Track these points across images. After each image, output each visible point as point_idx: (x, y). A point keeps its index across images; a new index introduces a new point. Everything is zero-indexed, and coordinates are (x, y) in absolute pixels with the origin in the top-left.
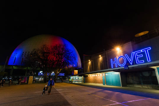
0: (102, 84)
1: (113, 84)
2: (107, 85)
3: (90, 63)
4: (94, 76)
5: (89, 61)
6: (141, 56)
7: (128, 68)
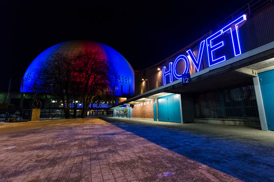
0: (153, 119)
1: (168, 119)
2: (159, 121)
3: (144, 83)
4: (142, 105)
5: (143, 80)
6: (220, 45)
7: (190, 80)
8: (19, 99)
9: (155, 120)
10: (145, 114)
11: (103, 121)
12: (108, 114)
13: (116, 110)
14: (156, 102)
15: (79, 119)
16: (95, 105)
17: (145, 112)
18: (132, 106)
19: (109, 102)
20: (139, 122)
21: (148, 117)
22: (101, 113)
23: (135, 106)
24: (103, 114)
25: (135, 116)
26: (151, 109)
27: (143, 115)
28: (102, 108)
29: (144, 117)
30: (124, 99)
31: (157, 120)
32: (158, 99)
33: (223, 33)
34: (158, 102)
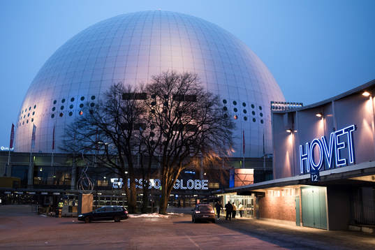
3: (290, 139)
4: (279, 195)
5: (289, 131)
6: (342, 145)
7: (319, 178)
9: (298, 224)
10: (283, 212)
14: (299, 194)
16: (178, 184)
17: (284, 210)
18: (262, 195)
20: (275, 227)
21: (288, 219)
23: (267, 195)
26: (292, 205)
27: (281, 215)
28: (195, 191)
29: (283, 219)
30: (247, 174)
31: (301, 224)
32: (301, 188)
33: (344, 133)
34: (301, 193)
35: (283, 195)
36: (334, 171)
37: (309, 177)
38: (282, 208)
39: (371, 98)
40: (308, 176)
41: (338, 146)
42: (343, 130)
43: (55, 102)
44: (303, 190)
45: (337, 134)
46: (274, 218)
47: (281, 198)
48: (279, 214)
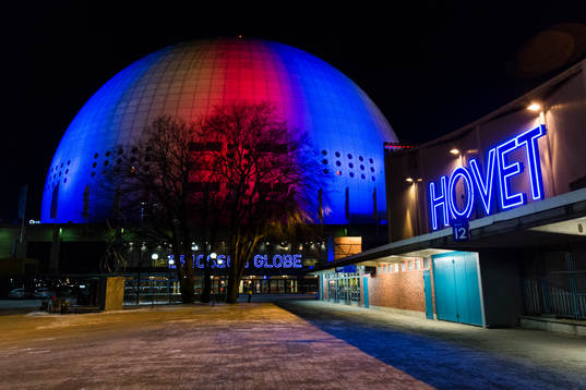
1: (458, 316)
2: (439, 319)
3: (413, 191)
4: (397, 270)
5: (410, 180)
6: (515, 169)
7: (469, 232)
8: (50, 243)
9: (429, 316)
10: (404, 297)
11: (290, 314)
12: (302, 290)
13: (328, 278)
14: (429, 267)
15: (221, 308)
16: (260, 260)
17: (406, 293)
18: (372, 271)
19: (307, 247)
21: (413, 308)
22: (281, 285)
23: (379, 271)
24: (287, 288)
25: (380, 302)
26: (419, 284)
27: (401, 301)
28: (283, 271)
29: (405, 308)
30: (352, 243)
31: (435, 315)
32: (434, 257)
33: (517, 145)
34: (433, 265)
35: (403, 269)
36: (499, 217)
37: (451, 233)
38: (402, 290)
39: (542, 114)
40: (448, 232)
41: (504, 173)
42: (516, 140)
43: (96, 156)
44: (436, 261)
45: (501, 150)
46: (390, 306)
47: (400, 275)
48: (399, 300)
